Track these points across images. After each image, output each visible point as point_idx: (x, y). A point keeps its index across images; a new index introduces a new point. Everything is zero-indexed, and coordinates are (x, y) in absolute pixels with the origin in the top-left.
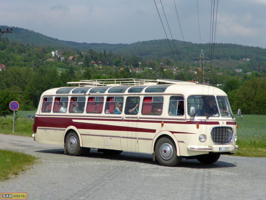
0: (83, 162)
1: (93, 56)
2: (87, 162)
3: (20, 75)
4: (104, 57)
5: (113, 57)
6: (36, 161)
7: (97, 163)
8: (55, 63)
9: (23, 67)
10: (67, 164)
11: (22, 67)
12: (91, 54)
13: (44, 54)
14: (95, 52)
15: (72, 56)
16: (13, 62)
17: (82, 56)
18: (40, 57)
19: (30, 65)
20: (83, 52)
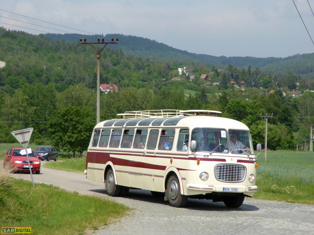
0: (188, 216)
1: (234, 74)
2: (193, 217)
3: (135, 99)
4: (248, 75)
5: (261, 76)
6: (127, 212)
7: (206, 219)
8: (182, 83)
9: (141, 89)
10: (166, 219)
11: (139, 88)
12: (230, 71)
13: (169, 72)
14: (236, 69)
15: (205, 74)
16: (128, 82)
17: (218, 74)
18: (163, 75)
19: (149, 86)
20: (221, 69)
